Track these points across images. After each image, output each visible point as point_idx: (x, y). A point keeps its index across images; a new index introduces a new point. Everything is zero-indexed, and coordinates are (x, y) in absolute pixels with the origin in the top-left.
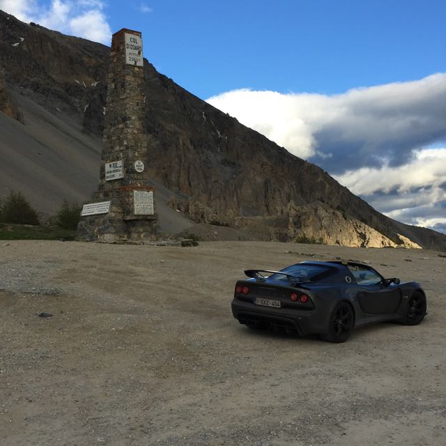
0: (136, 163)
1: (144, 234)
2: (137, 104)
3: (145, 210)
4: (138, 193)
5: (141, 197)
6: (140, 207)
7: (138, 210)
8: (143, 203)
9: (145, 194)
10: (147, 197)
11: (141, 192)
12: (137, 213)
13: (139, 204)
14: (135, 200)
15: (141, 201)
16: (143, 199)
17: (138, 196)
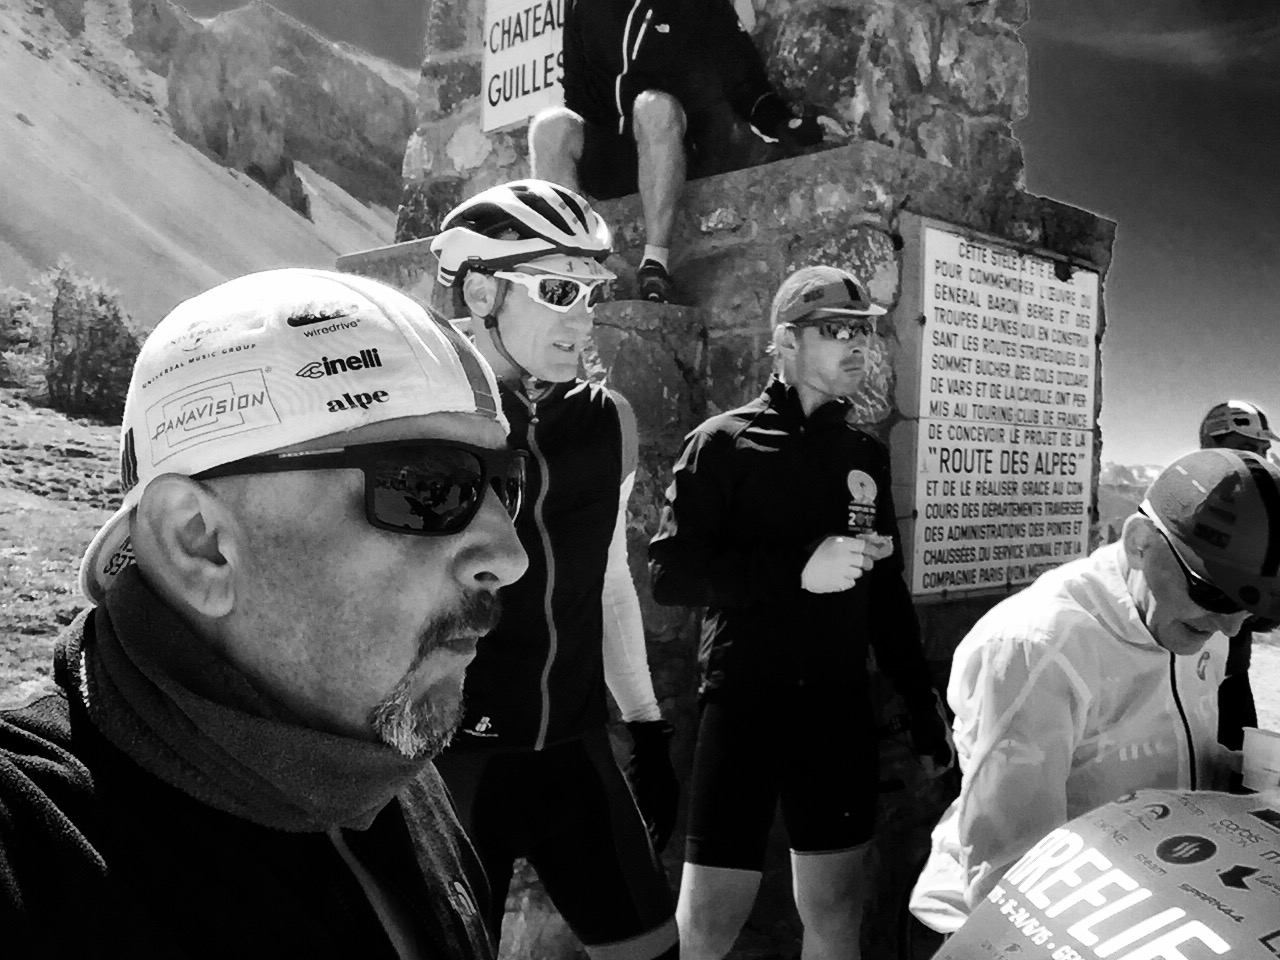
3: (1019, 520)
4: (966, 264)
5: (998, 336)
6: (973, 486)
7: (947, 523)
8: (1008, 429)
9: (1034, 299)
10: (1048, 344)
11: (996, 270)
12: (940, 580)
13: (963, 445)
14: (927, 372)
15: (987, 401)
16: (1013, 362)
17: (965, 316)
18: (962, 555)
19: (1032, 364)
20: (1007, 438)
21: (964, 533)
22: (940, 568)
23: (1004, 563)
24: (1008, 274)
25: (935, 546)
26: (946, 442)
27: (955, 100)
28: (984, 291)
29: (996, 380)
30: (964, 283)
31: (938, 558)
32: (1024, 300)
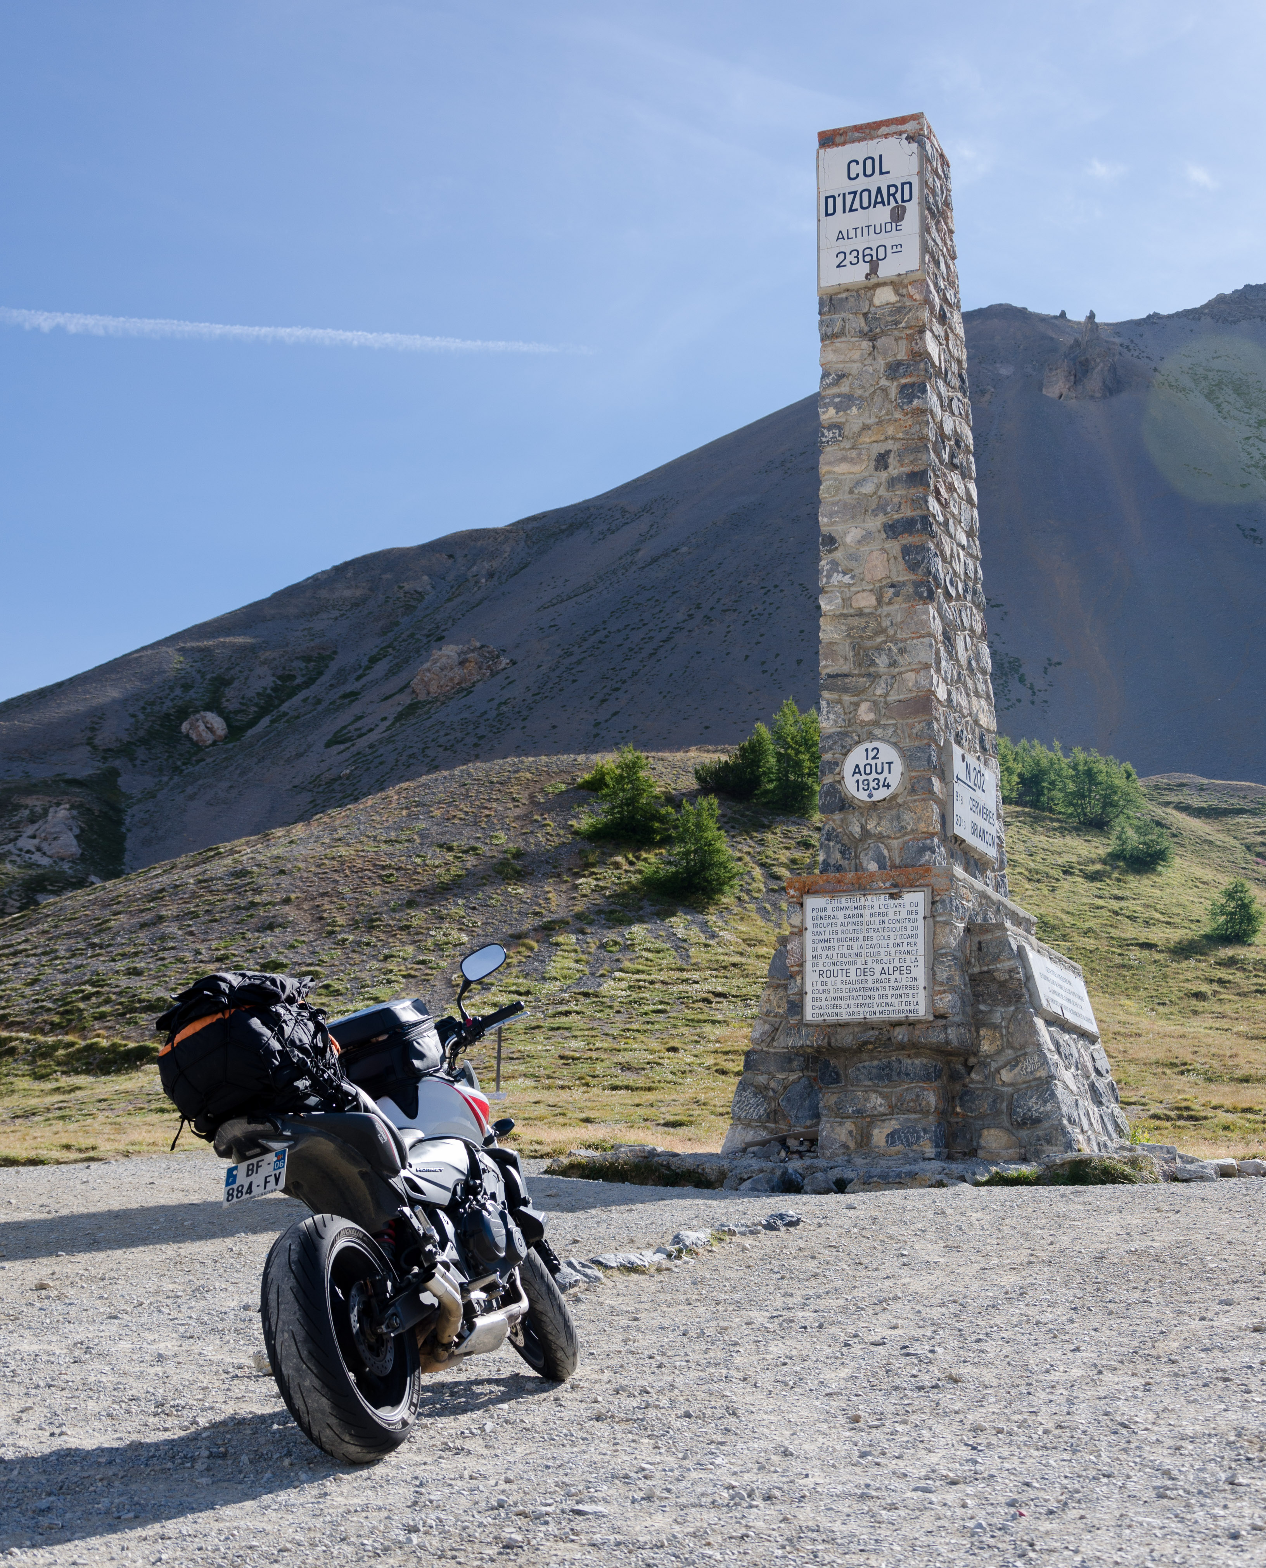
0: (857, 756)
1: (893, 1125)
2: (882, 461)
3: (871, 993)
4: (829, 907)
5: (850, 927)
6: (839, 983)
7: (824, 996)
8: (859, 960)
9: (876, 909)
10: (887, 925)
11: (849, 904)
12: (822, 1015)
13: (831, 968)
14: (809, 946)
15: (845, 951)
16: (861, 936)
17: (828, 924)
18: (833, 1007)
19: (875, 935)
20: (859, 963)
21: (835, 999)
22: (821, 1011)
23: (862, 1010)
24: (856, 904)
25: (818, 1004)
26: (821, 967)
27: (881, 837)
28: (840, 914)
29: (851, 943)
30: (830, 912)
31: (821, 1007)
32: (867, 913)
